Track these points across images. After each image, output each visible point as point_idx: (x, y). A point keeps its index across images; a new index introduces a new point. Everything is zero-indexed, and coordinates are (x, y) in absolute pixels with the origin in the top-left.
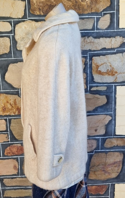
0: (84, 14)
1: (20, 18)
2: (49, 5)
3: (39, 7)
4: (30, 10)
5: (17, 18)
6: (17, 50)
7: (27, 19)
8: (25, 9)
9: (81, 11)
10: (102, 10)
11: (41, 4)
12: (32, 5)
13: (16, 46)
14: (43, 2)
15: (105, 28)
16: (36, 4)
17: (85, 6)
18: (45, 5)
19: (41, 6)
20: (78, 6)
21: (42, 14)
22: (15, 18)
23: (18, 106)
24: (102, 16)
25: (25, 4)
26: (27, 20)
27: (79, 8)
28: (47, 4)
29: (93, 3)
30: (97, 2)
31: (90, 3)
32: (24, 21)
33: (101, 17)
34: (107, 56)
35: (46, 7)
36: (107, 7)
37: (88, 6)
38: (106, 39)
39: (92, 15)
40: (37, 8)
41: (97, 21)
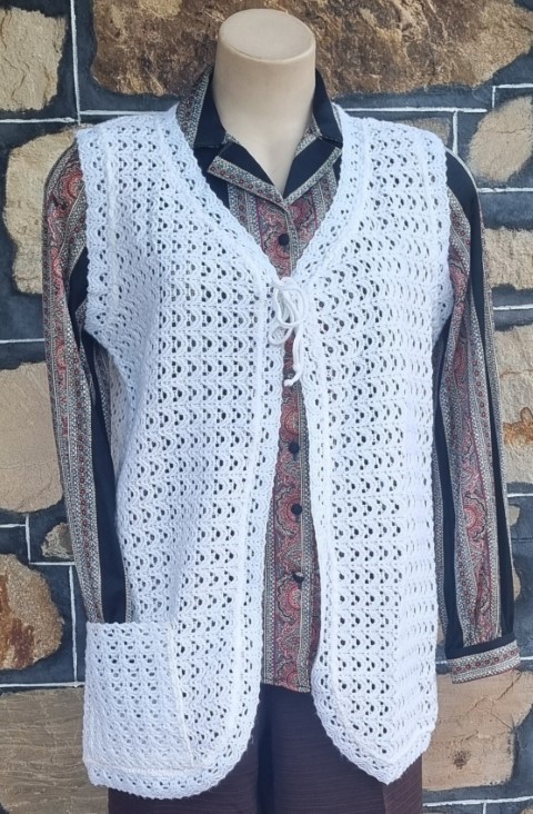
0: (394, 96)
1: (31, 114)
2: (201, 40)
3: (144, 52)
4: (92, 69)
5: (21, 111)
6: (15, 292)
7: (76, 118)
8: (60, 62)
9: (374, 76)
10: (488, 76)
11: (155, 37)
12: (103, 39)
13: (12, 272)
14: (162, 25)
15: (504, 175)
16: (125, 34)
17: (396, 52)
18: (179, 43)
19: (151, 46)
20: (361, 49)
21: (160, 90)
22: (5, 109)
23: (15, 621)
24: (489, 107)
25: (63, 33)
26: (72, 120)
27: (364, 59)
28: (187, 37)
29: (440, 32)
30: (463, 28)
31: (426, 36)
32: (56, 129)
33: (485, 111)
34: (520, 330)
35: (181, 50)
36: (518, 58)
37: (414, 49)
38: (514, 236)
39: (437, 99)
40: (129, 59)
41: (465, 138)
